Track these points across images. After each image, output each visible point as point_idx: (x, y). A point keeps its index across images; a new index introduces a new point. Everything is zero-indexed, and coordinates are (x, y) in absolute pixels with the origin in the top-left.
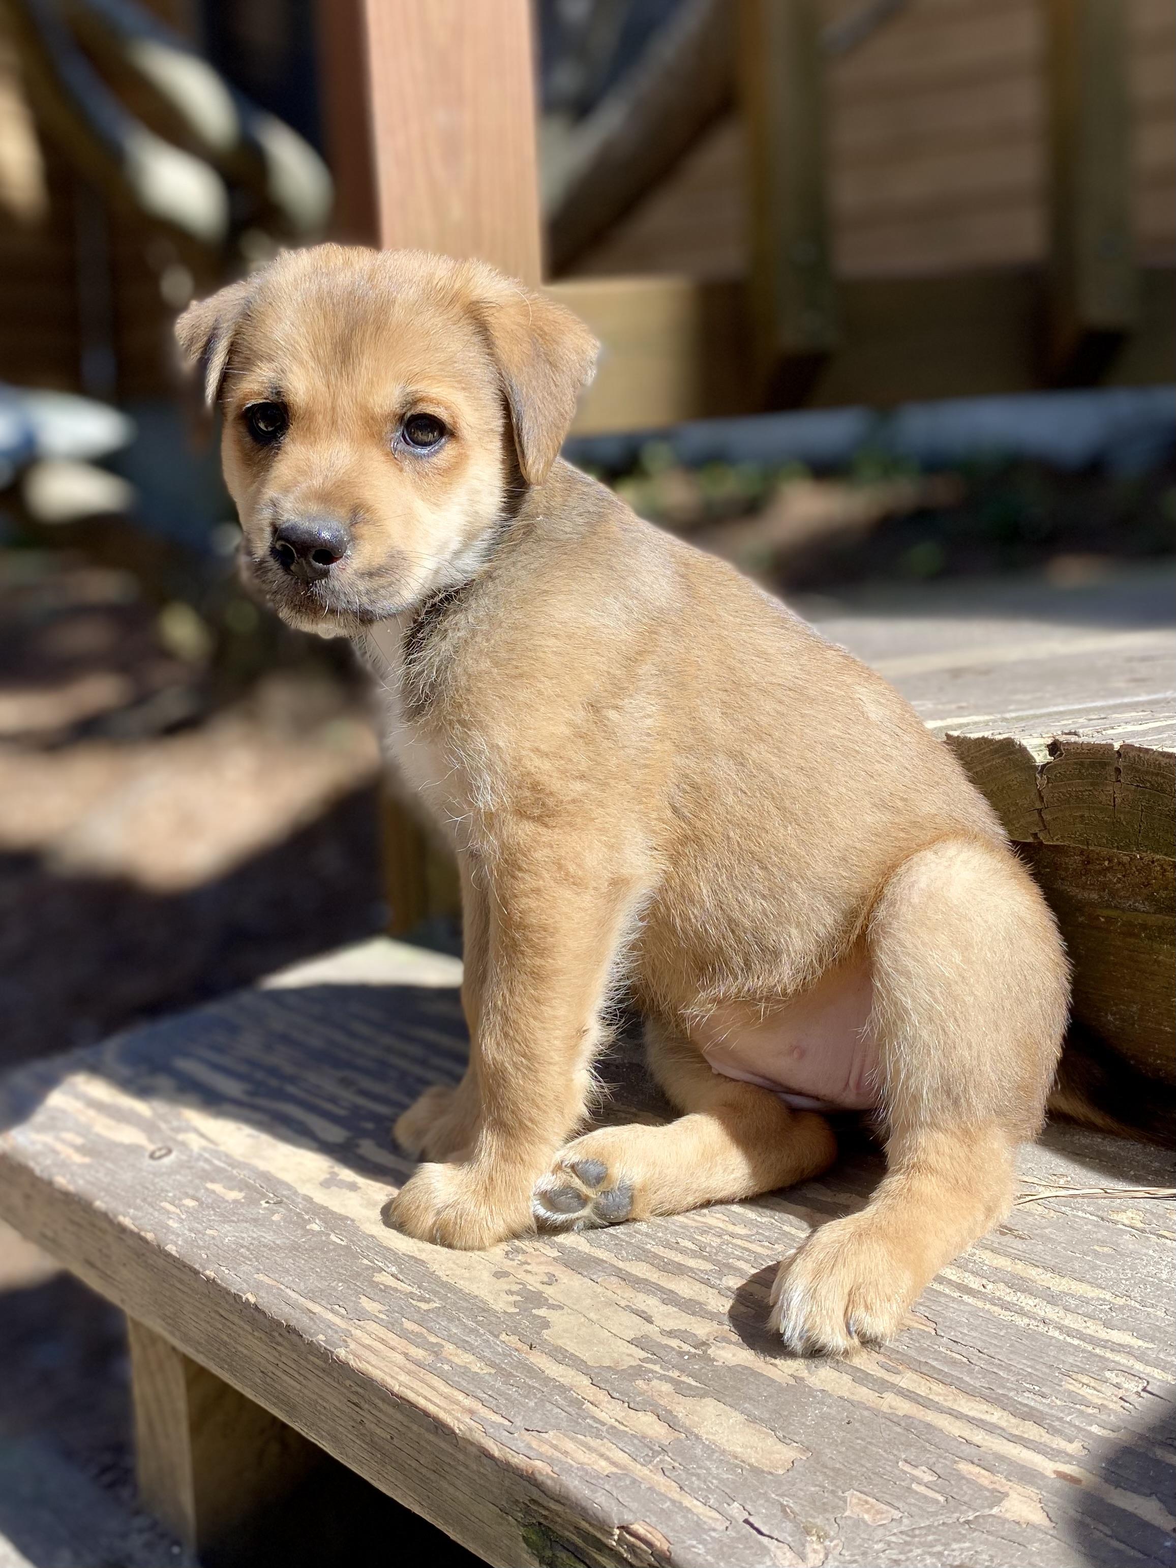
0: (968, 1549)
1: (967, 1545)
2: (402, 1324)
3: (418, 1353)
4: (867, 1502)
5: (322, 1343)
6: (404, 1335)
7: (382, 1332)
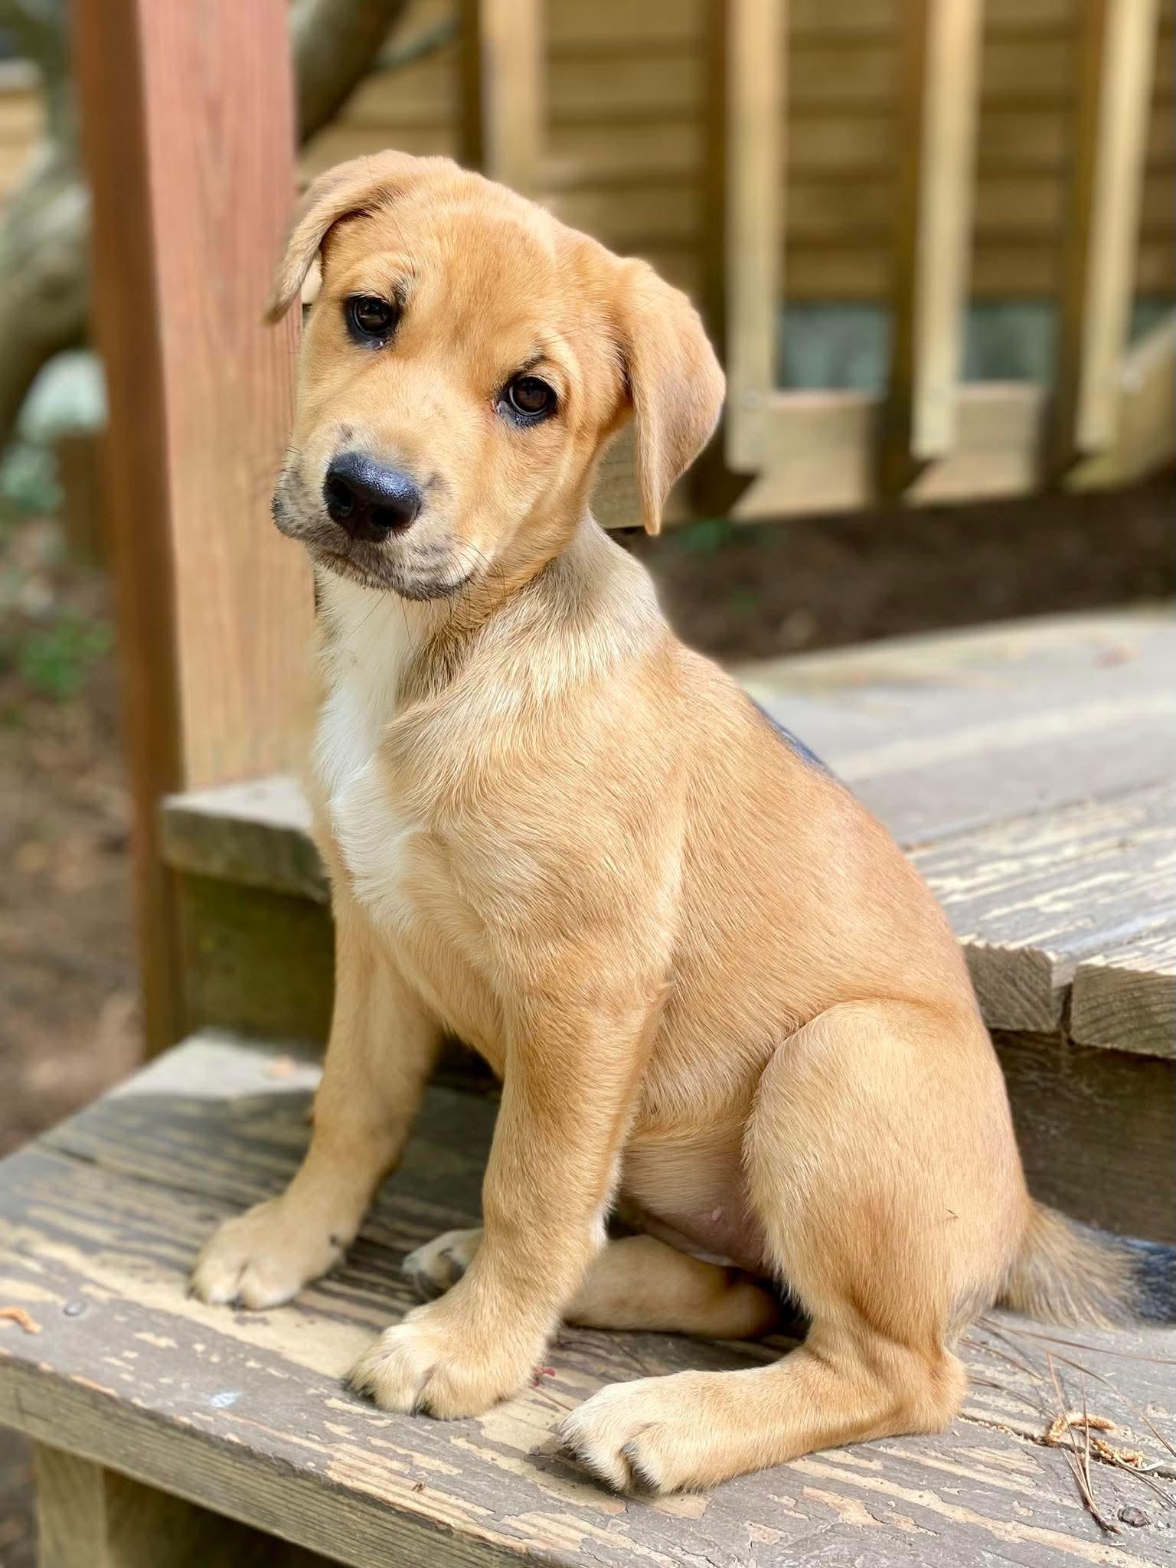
0: (835, 1549)
1: (833, 1546)
2: (369, 1442)
3: (395, 1465)
4: (760, 1528)
5: (314, 1470)
6: (374, 1449)
7: (355, 1450)
